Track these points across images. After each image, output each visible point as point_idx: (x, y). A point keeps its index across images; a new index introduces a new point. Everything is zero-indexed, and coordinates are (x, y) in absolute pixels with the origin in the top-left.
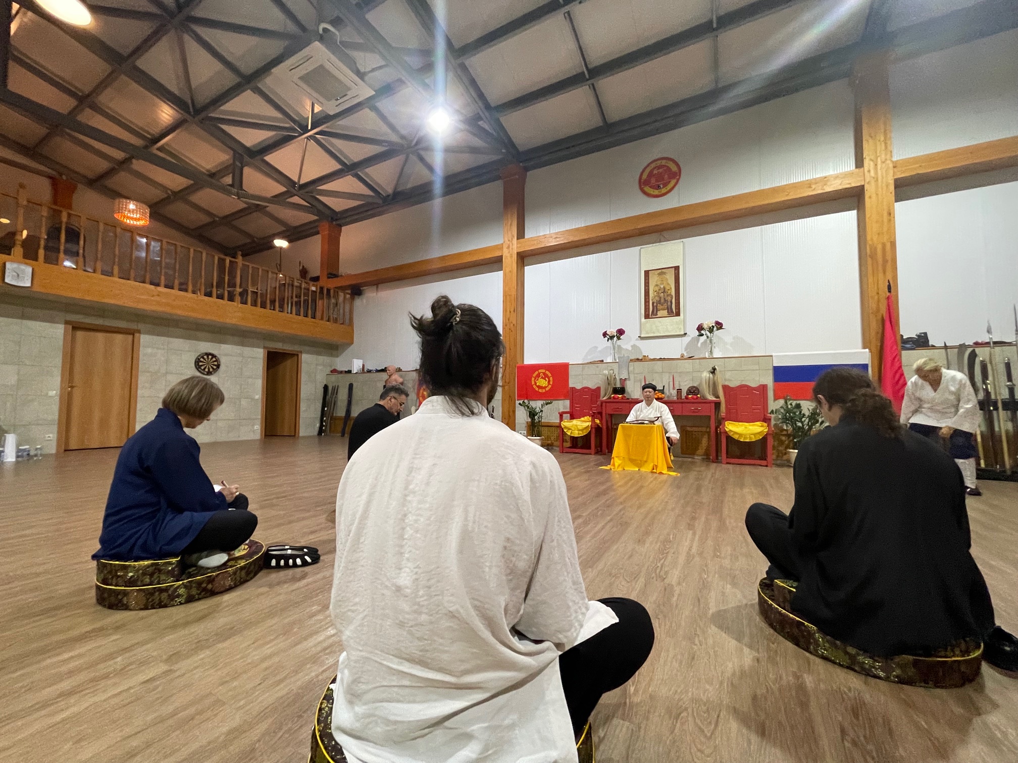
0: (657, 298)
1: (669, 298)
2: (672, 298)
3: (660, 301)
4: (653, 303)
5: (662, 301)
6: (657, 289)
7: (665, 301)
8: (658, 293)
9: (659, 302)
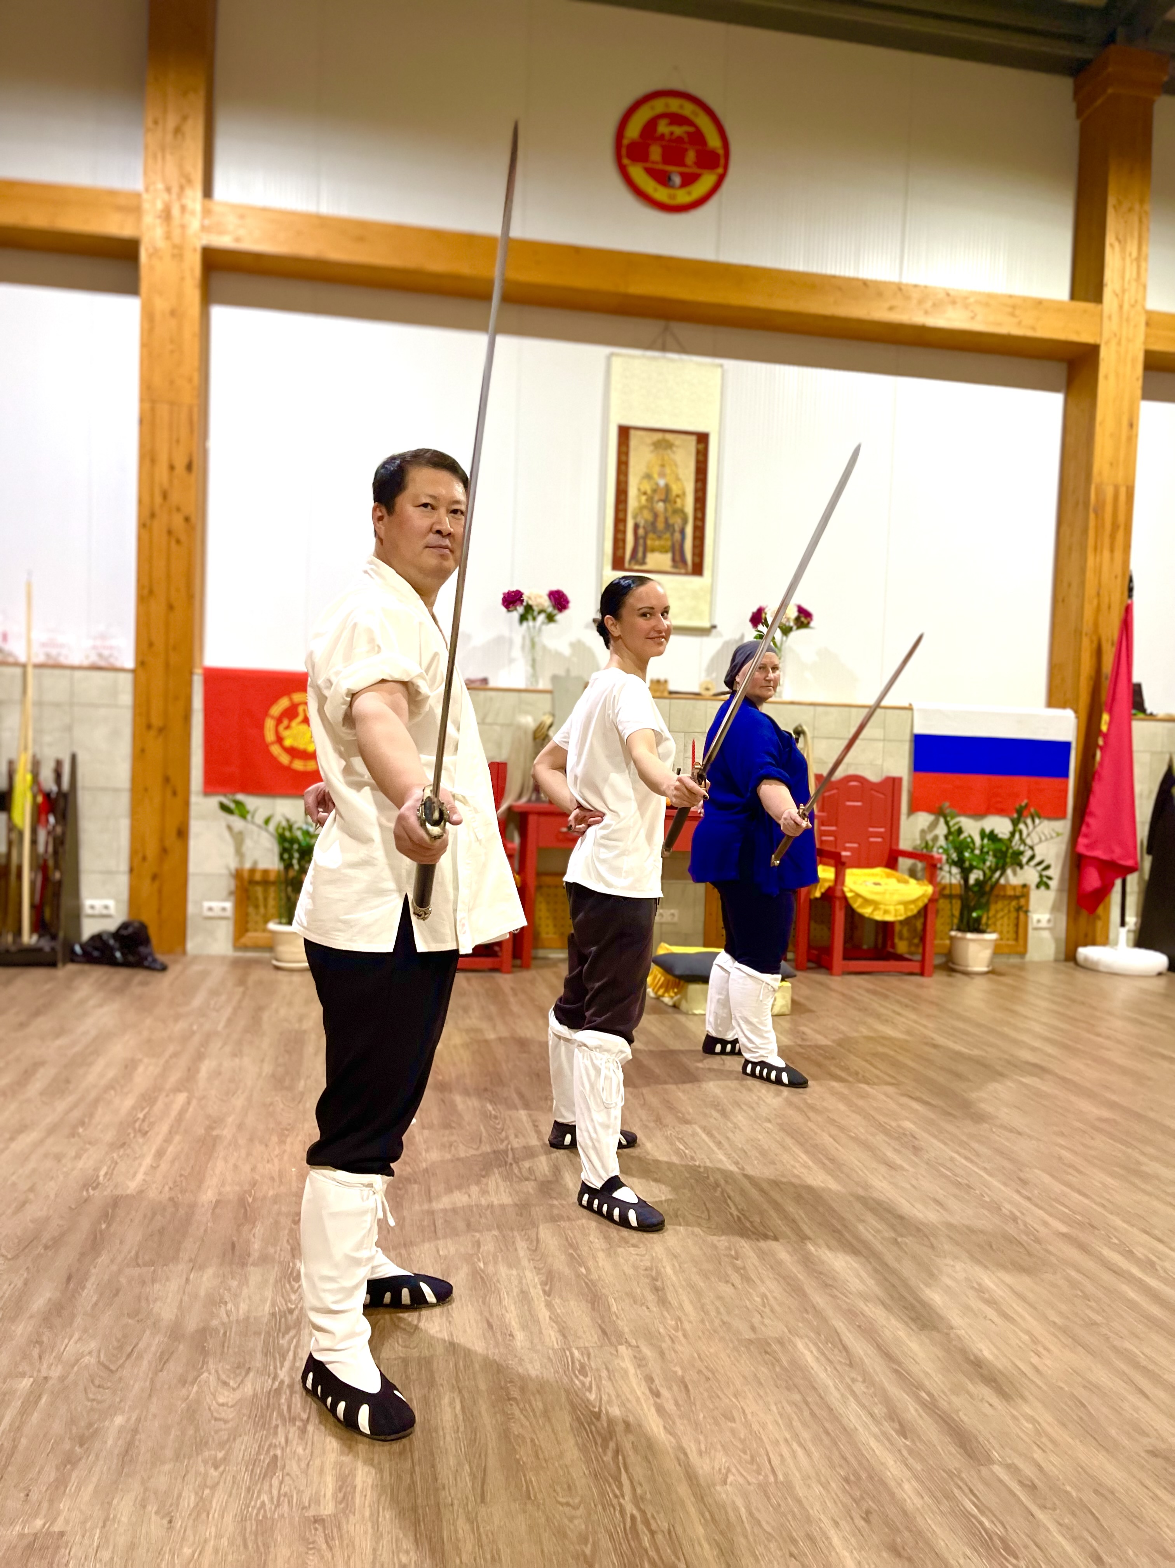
0: (647, 515)
1: (677, 521)
2: (685, 521)
3: (653, 524)
4: (636, 527)
5: (660, 525)
6: (647, 487)
7: (669, 526)
8: (650, 500)
9: (652, 526)
